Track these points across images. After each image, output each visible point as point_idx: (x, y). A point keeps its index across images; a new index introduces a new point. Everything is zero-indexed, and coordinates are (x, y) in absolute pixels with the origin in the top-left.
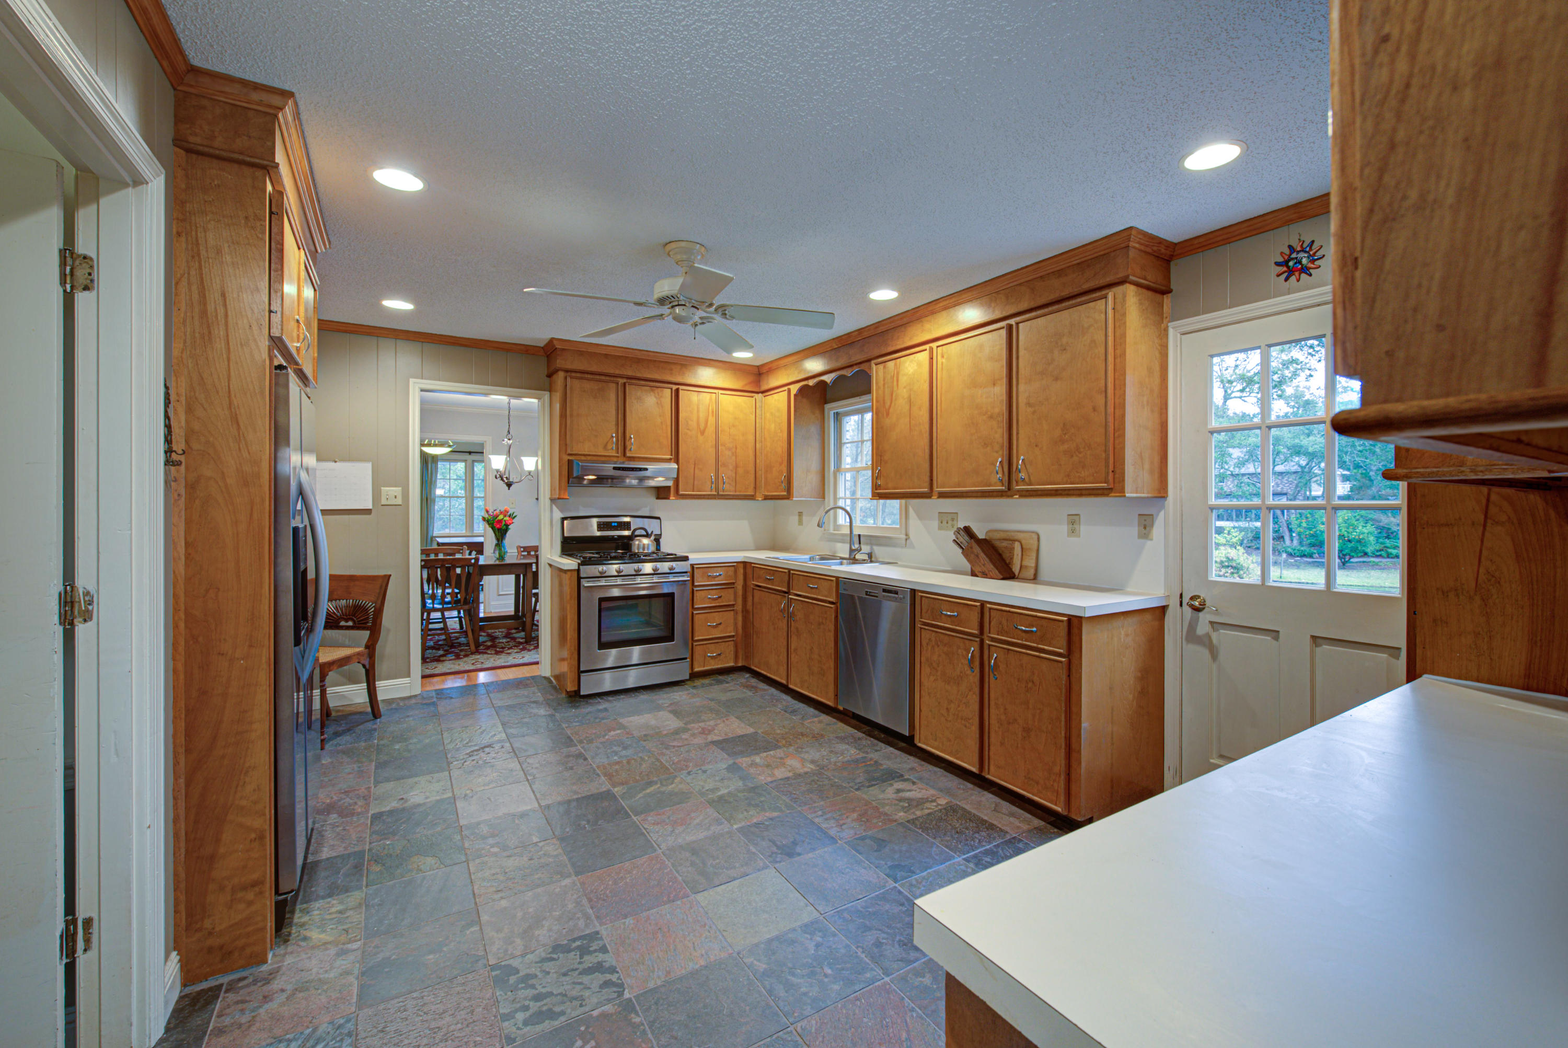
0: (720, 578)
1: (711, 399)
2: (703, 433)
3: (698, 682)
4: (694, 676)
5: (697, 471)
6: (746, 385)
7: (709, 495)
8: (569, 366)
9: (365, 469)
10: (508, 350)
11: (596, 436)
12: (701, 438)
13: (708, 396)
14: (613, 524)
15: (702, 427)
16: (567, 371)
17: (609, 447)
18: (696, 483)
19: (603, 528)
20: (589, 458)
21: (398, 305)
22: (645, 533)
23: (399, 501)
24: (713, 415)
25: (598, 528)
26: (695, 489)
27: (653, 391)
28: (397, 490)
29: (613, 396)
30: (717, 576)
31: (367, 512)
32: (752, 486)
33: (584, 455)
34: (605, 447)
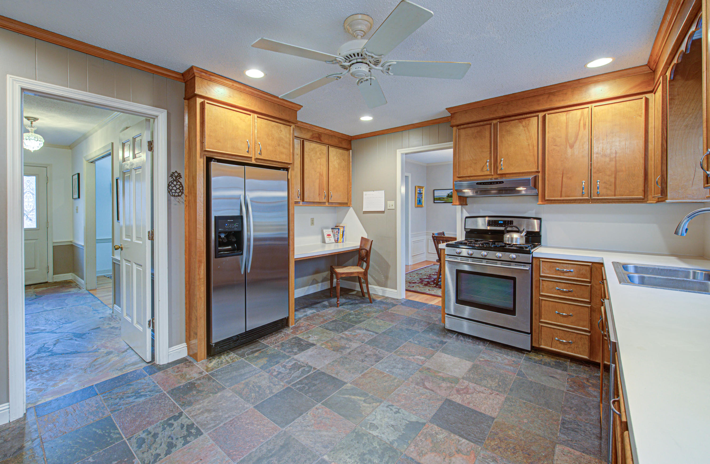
0: (570, 274)
1: (582, 114)
2: (572, 147)
3: (533, 356)
4: (536, 350)
5: (564, 179)
6: (632, 88)
7: (581, 200)
8: (458, 123)
9: (381, 193)
10: (439, 123)
11: (476, 163)
12: (569, 150)
13: (579, 112)
14: (500, 222)
15: (571, 141)
16: (457, 126)
17: (485, 169)
18: (563, 189)
19: (492, 224)
20: (471, 178)
21: (366, 118)
22: (517, 230)
23: (393, 208)
24: (584, 128)
25: (488, 224)
26: (563, 194)
27: (521, 122)
28: (393, 203)
29: (487, 134)
30: (567, 272)
31: (383, 212)
32: (641, 188)
33: (469, 177)
34: (482, 170)
